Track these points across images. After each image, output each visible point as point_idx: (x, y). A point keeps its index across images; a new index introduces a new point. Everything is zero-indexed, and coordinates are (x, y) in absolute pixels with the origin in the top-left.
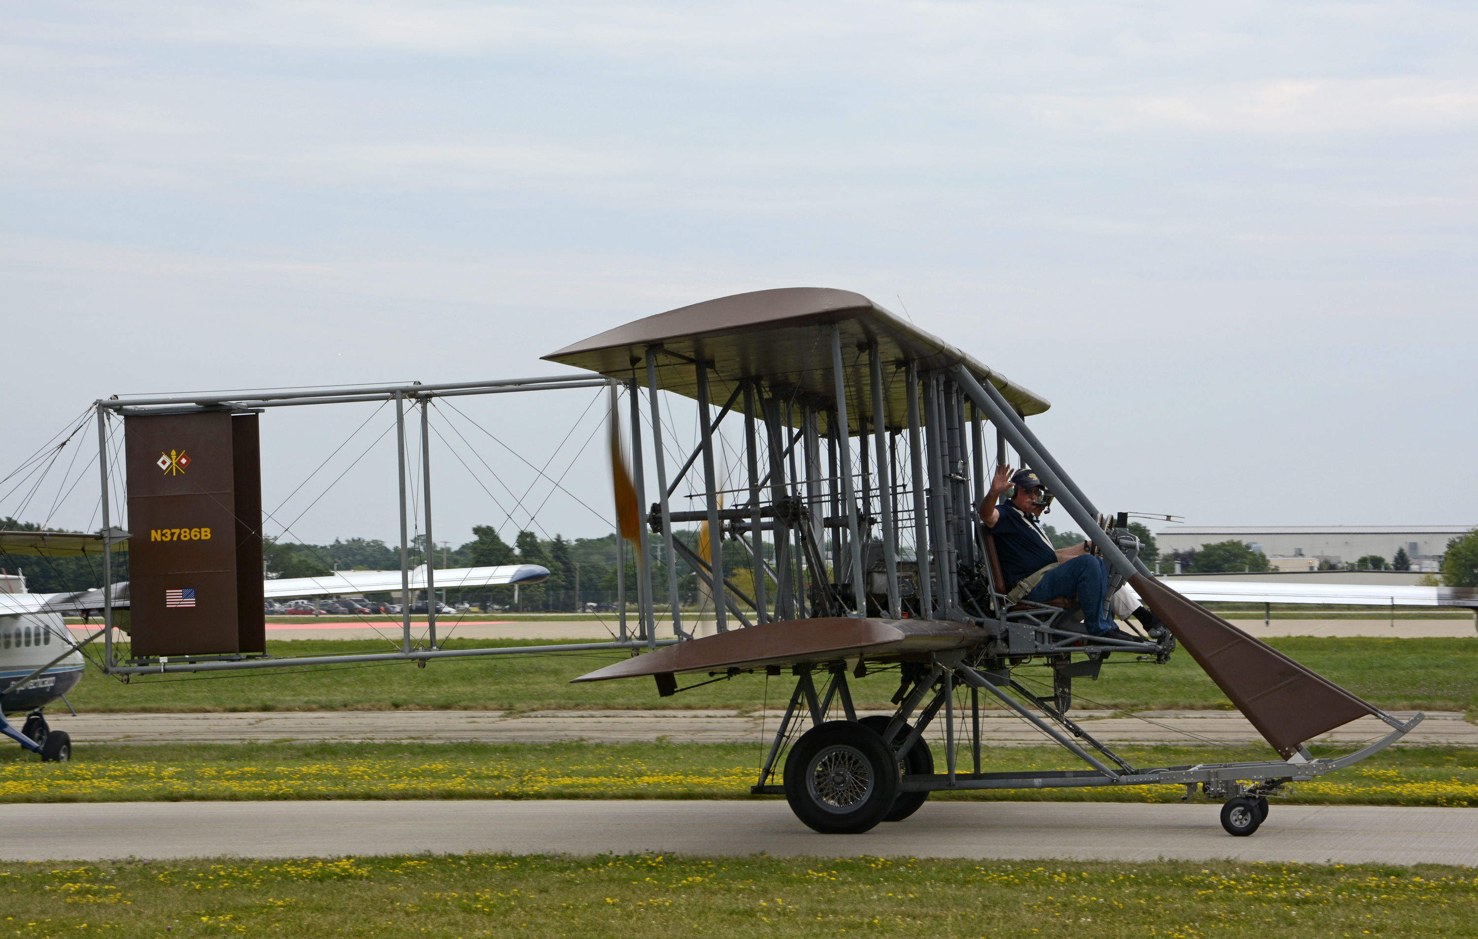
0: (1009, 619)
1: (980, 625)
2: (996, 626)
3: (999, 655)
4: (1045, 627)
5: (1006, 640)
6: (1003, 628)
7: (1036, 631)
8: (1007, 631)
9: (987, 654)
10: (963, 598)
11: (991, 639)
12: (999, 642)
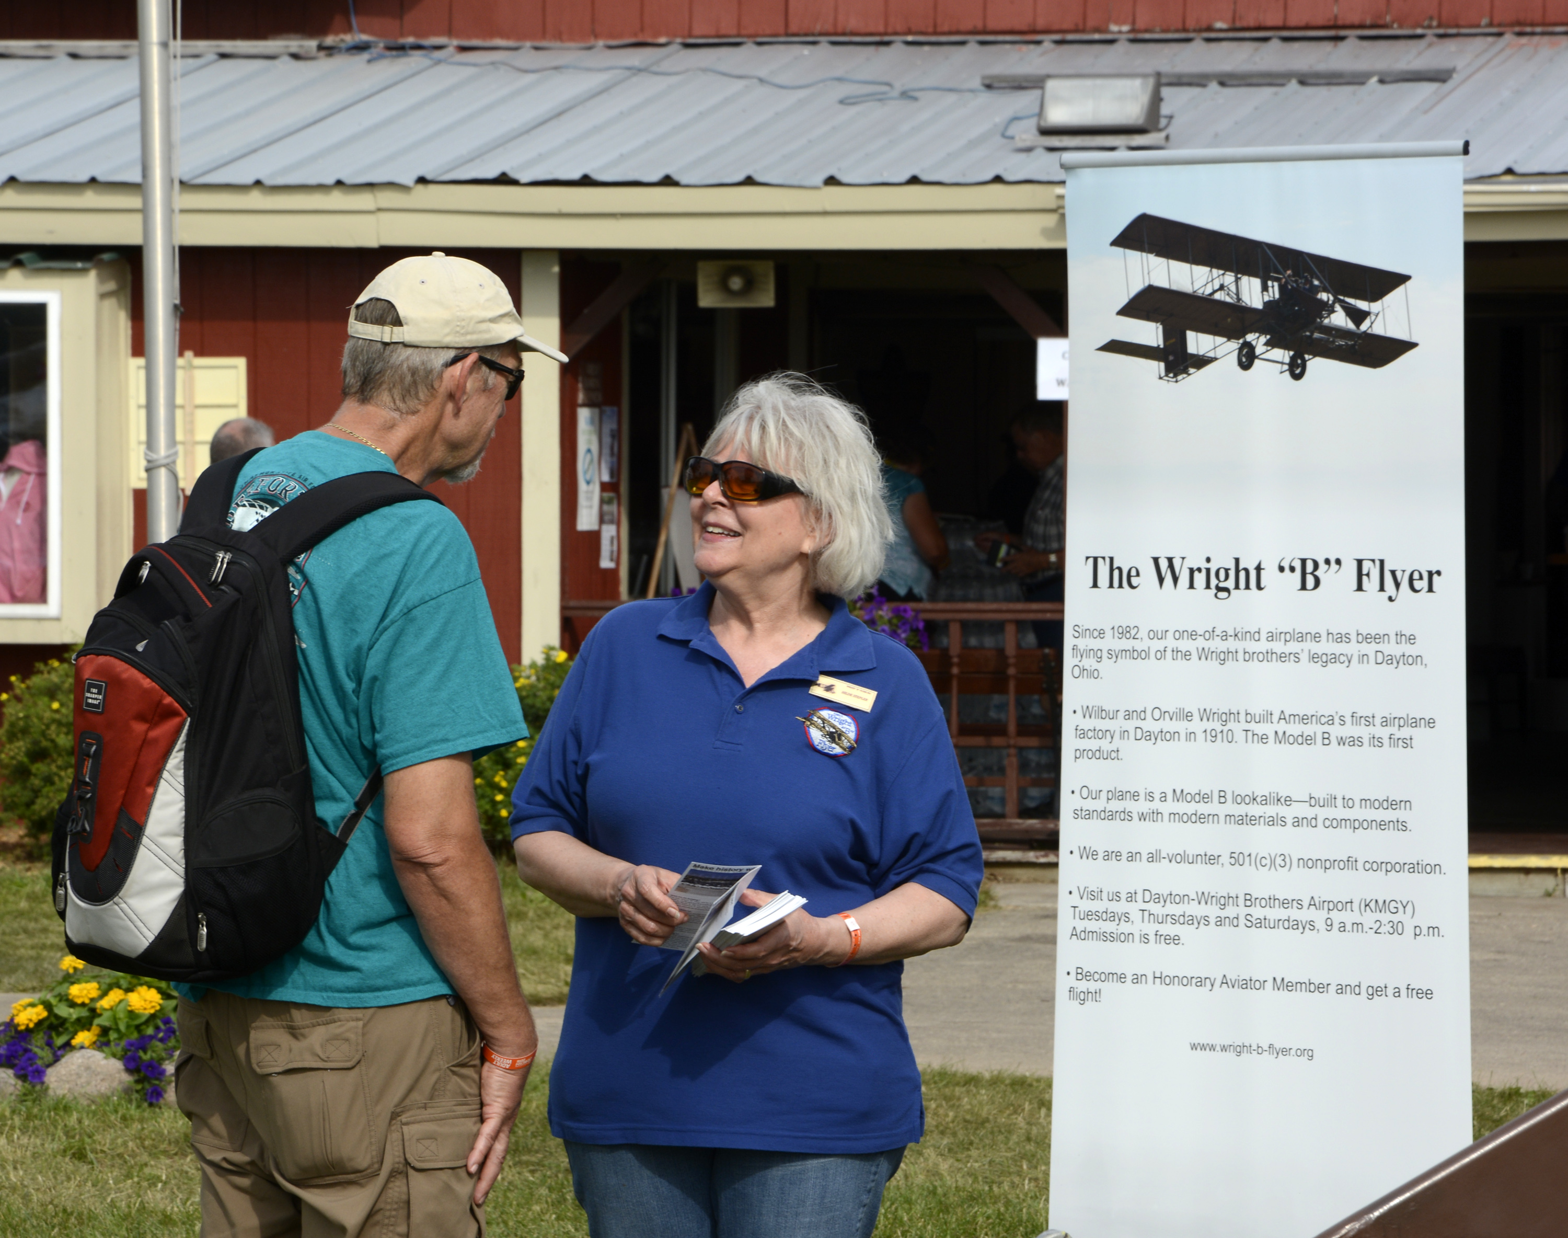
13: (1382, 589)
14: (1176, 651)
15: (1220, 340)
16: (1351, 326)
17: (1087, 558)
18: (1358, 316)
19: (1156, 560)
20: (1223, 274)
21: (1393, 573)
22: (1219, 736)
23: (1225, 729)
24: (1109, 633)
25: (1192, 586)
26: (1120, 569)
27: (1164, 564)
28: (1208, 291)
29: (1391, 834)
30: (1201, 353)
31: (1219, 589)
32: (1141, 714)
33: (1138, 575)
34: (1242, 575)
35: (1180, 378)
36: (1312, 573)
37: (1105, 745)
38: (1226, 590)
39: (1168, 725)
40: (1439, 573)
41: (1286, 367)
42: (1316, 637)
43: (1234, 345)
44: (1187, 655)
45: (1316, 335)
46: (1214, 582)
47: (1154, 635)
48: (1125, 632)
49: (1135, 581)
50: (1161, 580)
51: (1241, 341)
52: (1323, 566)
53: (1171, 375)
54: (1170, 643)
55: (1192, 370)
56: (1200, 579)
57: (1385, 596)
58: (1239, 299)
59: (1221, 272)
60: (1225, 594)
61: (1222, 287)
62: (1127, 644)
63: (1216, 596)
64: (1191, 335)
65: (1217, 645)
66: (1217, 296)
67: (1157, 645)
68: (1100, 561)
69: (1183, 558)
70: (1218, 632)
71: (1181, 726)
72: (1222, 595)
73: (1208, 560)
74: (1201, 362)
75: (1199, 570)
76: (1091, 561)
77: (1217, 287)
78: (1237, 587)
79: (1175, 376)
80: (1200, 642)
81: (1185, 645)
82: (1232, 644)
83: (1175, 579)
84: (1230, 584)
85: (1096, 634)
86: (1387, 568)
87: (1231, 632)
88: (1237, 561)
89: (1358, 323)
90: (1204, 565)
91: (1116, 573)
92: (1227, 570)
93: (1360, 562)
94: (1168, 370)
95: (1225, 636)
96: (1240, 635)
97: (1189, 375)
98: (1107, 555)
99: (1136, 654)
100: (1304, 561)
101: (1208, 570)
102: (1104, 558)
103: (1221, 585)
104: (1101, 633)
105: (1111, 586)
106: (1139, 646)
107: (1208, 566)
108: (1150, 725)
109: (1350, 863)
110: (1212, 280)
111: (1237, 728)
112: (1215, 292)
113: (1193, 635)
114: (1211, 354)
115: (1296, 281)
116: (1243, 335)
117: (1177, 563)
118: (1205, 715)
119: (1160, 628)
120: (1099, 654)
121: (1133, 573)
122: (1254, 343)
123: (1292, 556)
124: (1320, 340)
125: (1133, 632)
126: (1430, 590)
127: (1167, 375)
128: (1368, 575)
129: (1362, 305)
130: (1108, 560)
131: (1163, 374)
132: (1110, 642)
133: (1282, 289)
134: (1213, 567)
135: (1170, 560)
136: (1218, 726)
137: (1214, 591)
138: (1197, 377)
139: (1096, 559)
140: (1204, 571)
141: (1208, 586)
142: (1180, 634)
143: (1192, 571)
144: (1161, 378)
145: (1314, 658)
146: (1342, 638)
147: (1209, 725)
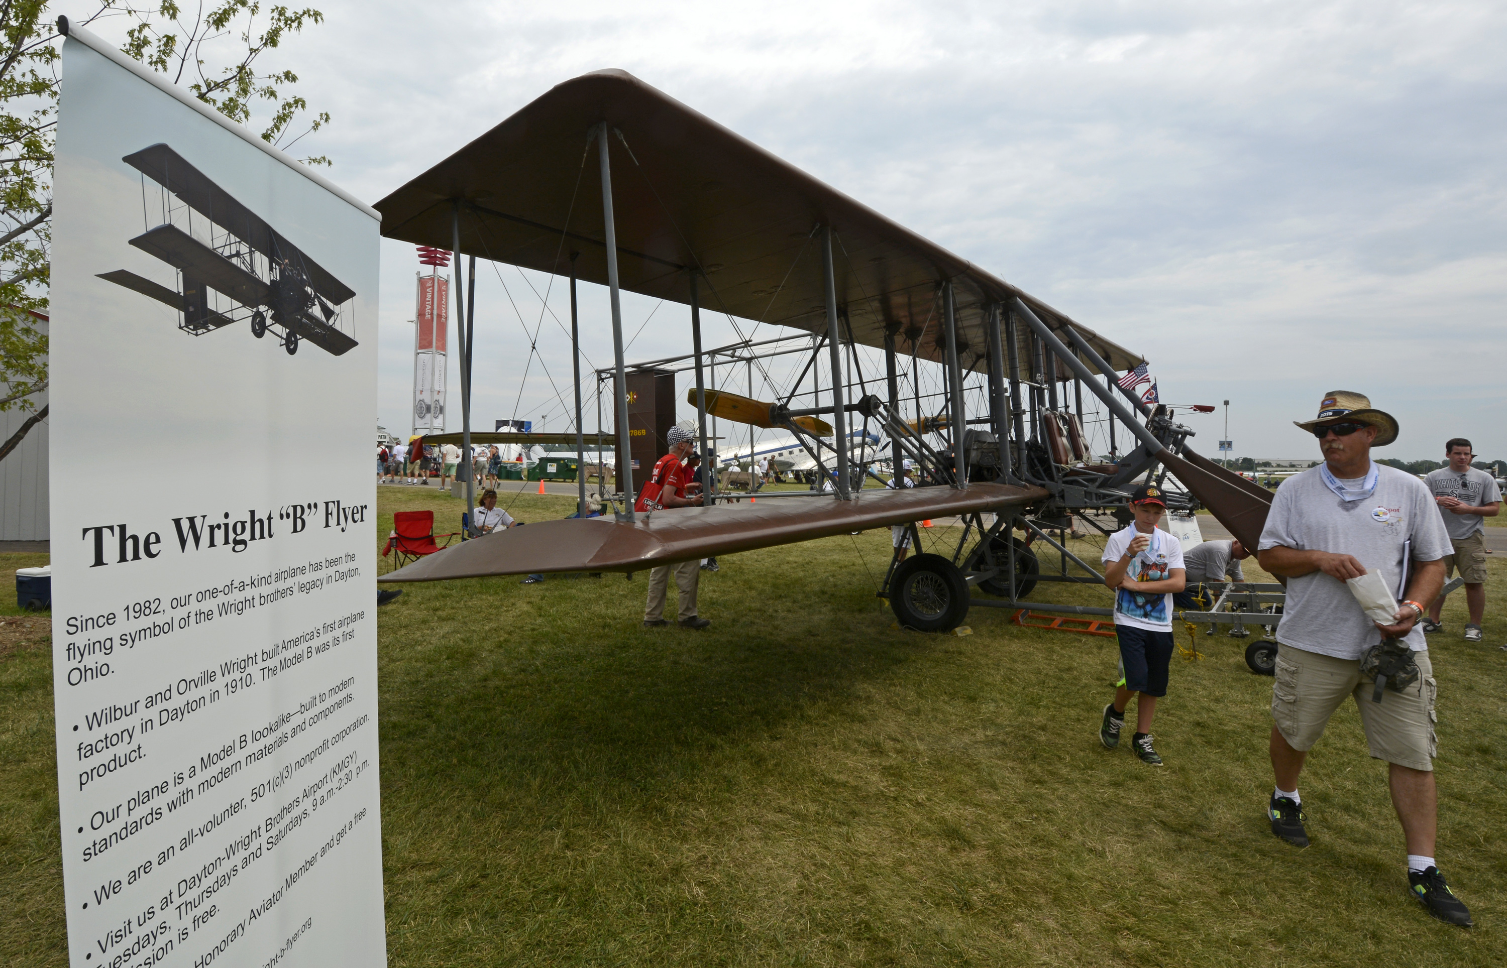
0: (1065, 482)
1: (1043, 486)
2: (1056, 486)
3: (1057, 508)
4: (1092, 488)
5: (1062, 497)
6: (1060, 489)
7: (1085, 491)
8: (1063, 490)
9: (1048, 507)
10: (1032, 466)
11: (1051, 496)
12: (1057, 499)
13: (338, 524)
14: (199, 614)
15: (237, 304)
16: (324, 319)
17: (85, 531)
18: (328, 313)
19: (177, 522)
20: (239, 242)
21: (344, 509)
22: (239, 684)
23: (244, 675)
24: (121, 615)
25: (212, 544)
26: (135, 538)
27: (185, 525)
28: (227, 253)
29: (346, 707)
30: (220, 312)
31: (236, 542)
32: (164, 696)
33: (158, 540)
34: (257, 525)
35: (200, 331)
36: (300, 518)
37: (122, 749)
38: (244, 542)
39: (194, 694)
40: (366, 507)
41: (284, 342)
42: (302, 570)
43: (248, 312)
44: (209, 615)
45: (304, 320)
46: (232, 536)
47: (177, 603)
48: (143, 609)
49: (154, 549)
50: (183, 542)
51: (254, 310)
52: (307, 510)
53: (191, 327)
54: (194, 606)
55: (211, 327)
56: (219, 535)
57: (340, 527)
58: (253, 271)
59: (238, 240)
60: (242, 547)
61: (238, 254)
62: (146, 622)
63: (234, 550)
64: (210, 291)
65: (236, 596)
66: (234, 261)
67: (182, 612)
68: (106, 533)
69: (204, 517)
70: (236, 584)
71: (204, 690)
72: (239, 547)
73: (227, 516)
74: (221, 321)
75: (219, 526)
76: (91, 535)
77: (234, 252)
78: (253, 538)
79: (195, 329)
80: (221, 598)
81: (209, 604)
82: (249, 592)
83: (197, 539)
84: (246, 536)
85: (102, 621)
86: (341, 507)
87: (248, 582)
88: (253, 513)
89: (328, 319)
90: (223, 521)
91: (130, 544)
92: (243, 523)
93: (327, 504)
94: (188, 321)
95: (242, 586)
96: (256, 583)
97: (209, 330)
98: (115, 523)
99: (157, 630)
100: (295, 507)
101: (226, 525)
102: (111, 528)
103: (238, 538)
104: (110, 619)
105: (123, 558)
106: (160, 619)
107: (226, 521)
108: (177, 702)
109: (325, 745)
110: (230, 244)
111: (254, 669)
112: (232, 256)
113: (214, 593)
114: (229, 315)
115: (291, 271)
116: (257, 306)
117: (198, 522)
118: (227, 668)
119: (181, 594)
120: (108, 645)
121: (153, 539)
122: (265, 314)
123: (287, 504)
124: (306, 324)
125: (153, 607)
126: (362, 520)
127: (187, 326)
128: (331, 514)
129: (330, 305)
130: (117, 530)
131: (183, 324)
132: (125, 625)
133: (282, 272)
134: (231, 522)
135: (192, 520)
136: (237, 675)
137: (232, 545)
138: (216, 334)
139: (99, 532)
140: (223, 527)
141: (227, 542)
142: (202, 596)
143: (212, 528)
144: (181, 328)
145: (302, 588)
146: (317, 567)
147: (228, 678)
